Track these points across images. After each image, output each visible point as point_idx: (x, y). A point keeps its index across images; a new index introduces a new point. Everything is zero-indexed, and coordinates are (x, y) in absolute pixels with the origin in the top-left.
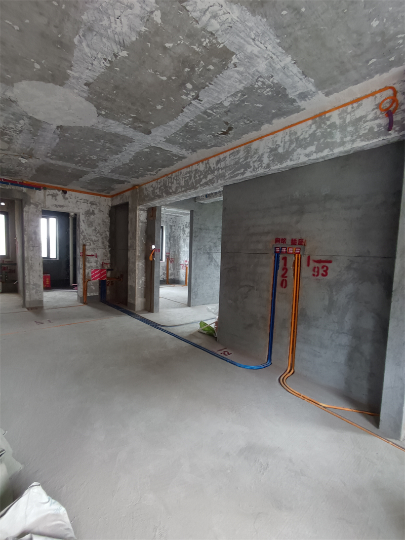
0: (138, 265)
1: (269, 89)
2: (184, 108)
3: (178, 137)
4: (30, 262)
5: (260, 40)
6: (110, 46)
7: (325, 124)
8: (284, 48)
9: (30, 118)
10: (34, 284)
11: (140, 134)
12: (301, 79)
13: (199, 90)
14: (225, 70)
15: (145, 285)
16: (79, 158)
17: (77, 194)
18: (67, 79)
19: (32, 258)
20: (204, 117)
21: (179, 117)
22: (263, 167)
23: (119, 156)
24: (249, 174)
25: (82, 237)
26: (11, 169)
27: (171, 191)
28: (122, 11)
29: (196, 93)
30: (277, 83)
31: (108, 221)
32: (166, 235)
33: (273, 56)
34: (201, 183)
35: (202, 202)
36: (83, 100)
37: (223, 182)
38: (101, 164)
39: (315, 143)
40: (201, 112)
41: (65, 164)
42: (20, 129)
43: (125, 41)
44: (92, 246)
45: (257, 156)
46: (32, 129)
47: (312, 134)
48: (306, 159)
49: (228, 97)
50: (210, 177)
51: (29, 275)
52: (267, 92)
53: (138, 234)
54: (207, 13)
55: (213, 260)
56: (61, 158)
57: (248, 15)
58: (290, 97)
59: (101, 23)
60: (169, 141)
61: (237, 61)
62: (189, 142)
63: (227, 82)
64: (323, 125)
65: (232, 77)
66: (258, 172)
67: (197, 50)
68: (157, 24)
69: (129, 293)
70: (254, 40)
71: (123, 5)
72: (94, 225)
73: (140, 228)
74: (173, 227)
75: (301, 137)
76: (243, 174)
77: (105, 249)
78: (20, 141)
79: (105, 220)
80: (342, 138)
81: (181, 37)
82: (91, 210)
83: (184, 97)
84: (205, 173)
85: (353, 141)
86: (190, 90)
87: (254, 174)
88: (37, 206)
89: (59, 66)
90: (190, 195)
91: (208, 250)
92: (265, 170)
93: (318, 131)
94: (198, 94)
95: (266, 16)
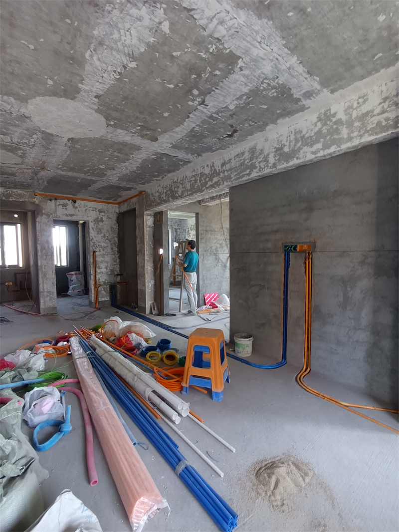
0: (147, 268)
1: (274, 91)
2: (190, 113)
3: (184, 142)
4: (44, 270)
5: (265, 43)
6: (120, 58)
7: (331, 121)
8: (289, 49)
9: (43, 132)
10: (49, 292)
11: (147, 141)
12: (306, 78)
13: (205, 95)
14: (231, 74)
15: (154, 289)
16: (88, 168)
17: (86, 203)
18: (78, 92)
19: (45, 266)
20: (209, 121)
21: (185, 123)
22: (269, 167)
23: (126, 164)
24: (255, 175)
25: (92, 244)
26: (24, 182)
27: (177, 195)
28: (131, 24)
29: (202, 99)
30: (282, 84)
31: (116, 227)
32: (171, 239)
33: (278, 57)
34: (207, 186)
35: (207, 204)
36: (94, 111)
37: (229, 183)
38: (109, 173)
39: (322, 140)
40: (207, 117)
41: (75, 174)
42: (33, 143)
43: (134, 52)
44: (102, 252)
45: (263, 157)
46: (44, 143)
47: (318, 131)
48: (313, 157)
49: (233, 100)
50: (215, 179)
51: (43, 282)
52: (272, 93)
53: (146, 239)
54: (214, 20)
55: (220, 261)
56: (71, 169)
57: (254, 19)
58: (295, 96)
59: (111, 37)
60: (175, 147)
61: (243, 65)
62: (195, 146)
63: (232, 86)
64: (328, 123)
65: (238, 81)
66: (264, 172)
67: (204, 56)
68: (165, 34)
69: (139, 296)
70: (260, 43)
71: (133, 18)
72: (103, 232)
73: (148, 233)
74: (178, 230)
75: (307, 136)
76: (249, 174)
77: (114, 254)
78: (33, 155)
79: (113, 227)
80: (349, 134)
81: (188, 45)
82: (100, 218)
83: (190, 103)
84: (211, 176)
85: (361, 136)
86: (197, 96)
87: (260, 174)
88: (48, 216)
89: (71, 81)
90: (196, 198)
91: (214, 251)
92: (271, 170)
93: (324, 128)
94: (204, 100)
95: (272, 19)
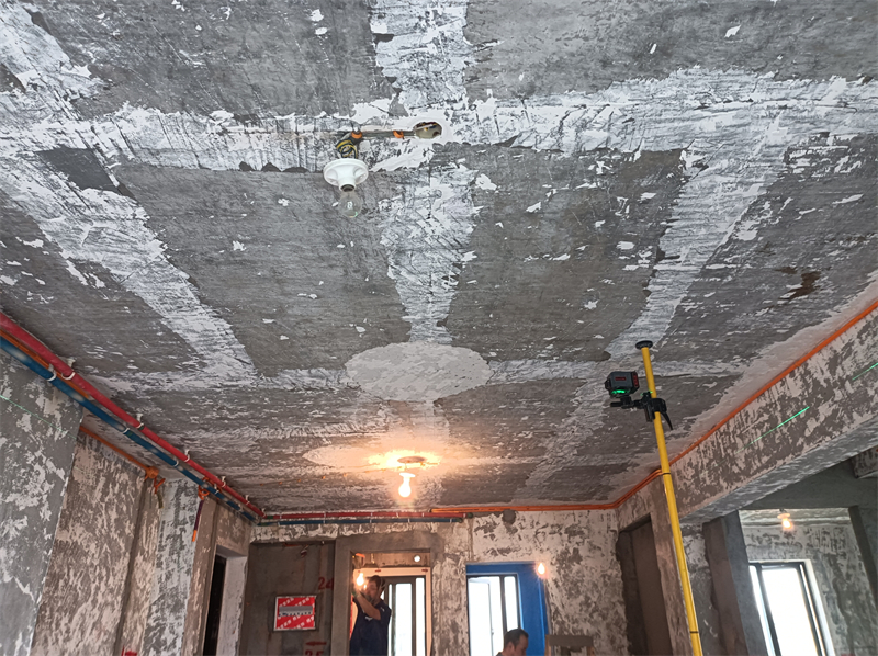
1: (845, 160)
2: (647, 285)
5: (718, 99)
6: (441, 257)
8: (799, 76)
9: (389, 403)
13: (655, 241)
14: (684, 184)
17: (535, 514)
18: (410, 328)
20: (710, 282)
21: (649, 305)
23: (573, 418)
28: (428, 206)
29: (651, 250)
30: (857, 138)
36: (450, 347)
38: (549, 443)
41: (483, 461)
42: (385, 423)
43: (458, 239)
46: (400, 419)
49: (739, 223)
52: (847, 166)
54: (565, 130)
59: (410, 237)
60: (664, 356)
61: (700, 157)
63: (708, 200)
65: (713, 187)
67: (594, 185)
68: (492, 191)
70: (703, 107)
71: (425, 199)
72: (582, 589)
81: (545, 185)
83: (628, 268)
84: (809, 401)
86: (635, 251)
88: (456, 559)
89: (388, 317)
94: (659, 249)
95: (693, 62)
